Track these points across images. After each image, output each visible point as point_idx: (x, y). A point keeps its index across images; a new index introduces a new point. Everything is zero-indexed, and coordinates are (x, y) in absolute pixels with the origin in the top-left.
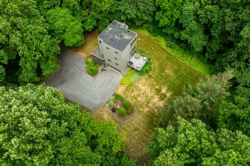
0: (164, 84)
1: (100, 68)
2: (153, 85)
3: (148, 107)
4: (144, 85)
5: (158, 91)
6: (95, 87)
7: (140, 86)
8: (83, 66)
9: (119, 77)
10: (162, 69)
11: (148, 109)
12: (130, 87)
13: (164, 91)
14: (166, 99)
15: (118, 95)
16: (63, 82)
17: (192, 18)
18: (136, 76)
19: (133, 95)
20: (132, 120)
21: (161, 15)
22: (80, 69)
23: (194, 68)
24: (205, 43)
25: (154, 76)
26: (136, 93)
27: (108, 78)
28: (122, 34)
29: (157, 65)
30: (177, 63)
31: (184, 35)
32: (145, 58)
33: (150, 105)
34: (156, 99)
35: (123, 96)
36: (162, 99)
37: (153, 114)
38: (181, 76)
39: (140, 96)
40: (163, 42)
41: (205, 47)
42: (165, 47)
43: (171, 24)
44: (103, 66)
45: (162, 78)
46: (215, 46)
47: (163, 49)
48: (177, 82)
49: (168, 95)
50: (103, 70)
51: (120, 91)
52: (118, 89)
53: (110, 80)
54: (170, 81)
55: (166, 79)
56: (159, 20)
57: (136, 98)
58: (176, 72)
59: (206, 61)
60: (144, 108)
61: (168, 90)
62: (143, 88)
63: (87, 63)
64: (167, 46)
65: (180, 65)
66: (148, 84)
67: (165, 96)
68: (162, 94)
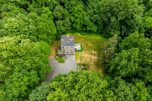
0: (91, 50)
1: (64, 58)
2: (88, 53)
3: (92, 61)
4: (85, 54)
5: (91, 54)
6: (68, 66)
7: (84, 55)
8: (56, 61)
9: (74, 57)
10: (87, 45)
11: (93, 62)
12: (81, 58)
13: (93, 52)
14: (96, 55)
15: (79, 64)
16: (53, 73)
17: (89, 21)
18: (80, 53)
19: (84, 60)
20: (91, 69)
21: (76, 25)
22: (55, 63)
23: (97, 38)
24: (97, 28)
25: (86, 49)
26: (84, 59)
27: (70, 60)
28: (69, 40)
29: (84, 44)
30: (90, 40)
31: (88, 28)
32: (79, 44)
33: (93, 60)
34: (93, 57)
35: (81, 63)
36: (95, 56)
37: (96, 63)
38: (95, 44)
39: (87, 59)
40: (79, 35)
41: (97, 29)
42: (81, 36)
43: (81, 26)
44: (64, 56)
45: (89, 48)
46: (101, 27)
47: (81, 37)
48: (95, 47)
49: (96, 53)
50: (65, 58)
51: (79, 62)
52: (77, 61)
53: (71, 60)
54: (92, 48)
55: (91, 48)
56: (75, 27)
57: (86, 61)
58: (92, 43)
59: (99, 34)
60: (91, 63)
61: (94, 51)
62: (86, 56)
63: (57, 59)
64: (82, 35)
65: (91, 40)
66: (86, 53)
67: (95, 54)
68: (93, 54)
